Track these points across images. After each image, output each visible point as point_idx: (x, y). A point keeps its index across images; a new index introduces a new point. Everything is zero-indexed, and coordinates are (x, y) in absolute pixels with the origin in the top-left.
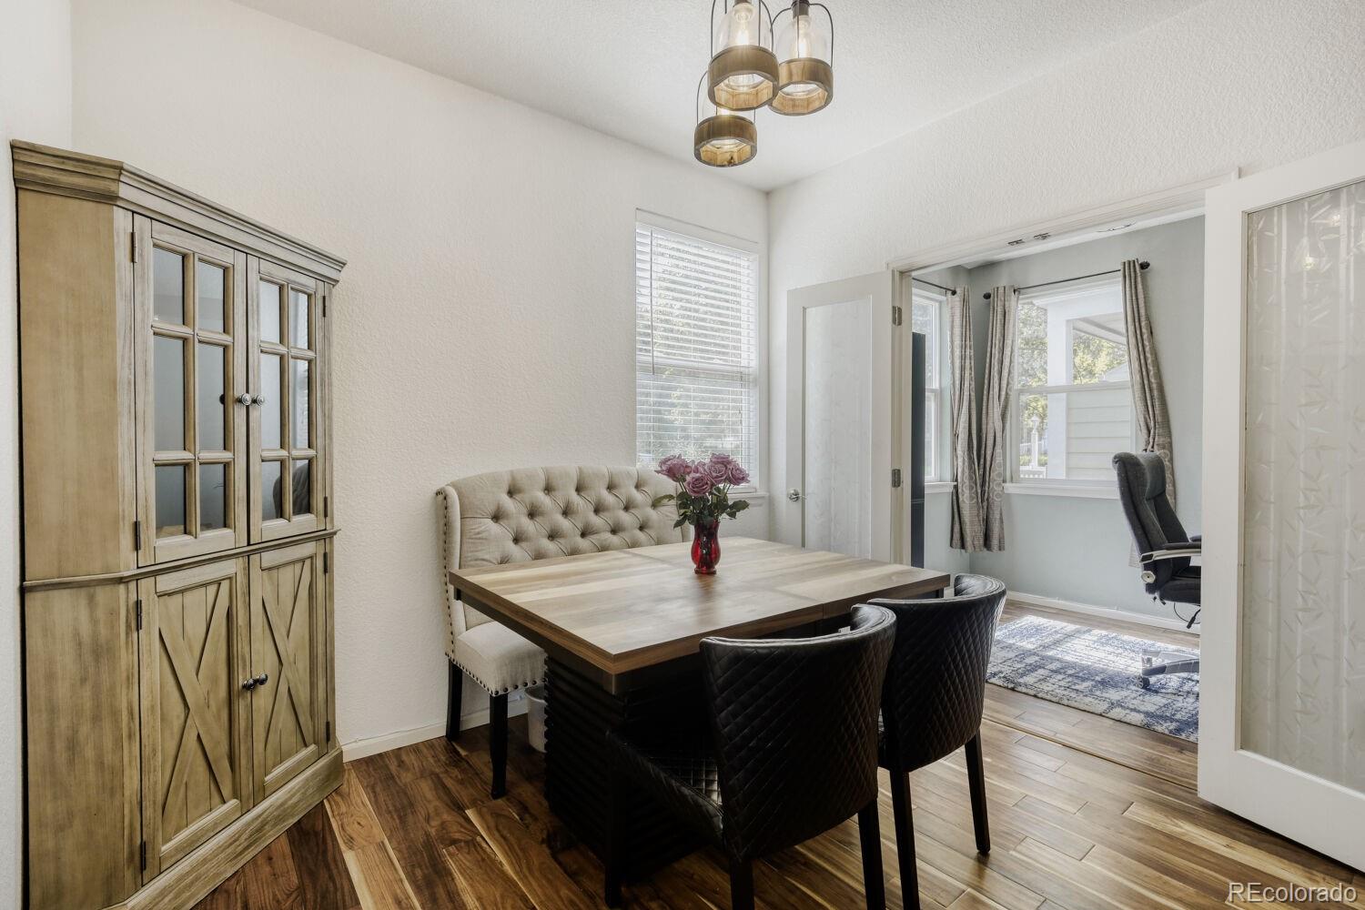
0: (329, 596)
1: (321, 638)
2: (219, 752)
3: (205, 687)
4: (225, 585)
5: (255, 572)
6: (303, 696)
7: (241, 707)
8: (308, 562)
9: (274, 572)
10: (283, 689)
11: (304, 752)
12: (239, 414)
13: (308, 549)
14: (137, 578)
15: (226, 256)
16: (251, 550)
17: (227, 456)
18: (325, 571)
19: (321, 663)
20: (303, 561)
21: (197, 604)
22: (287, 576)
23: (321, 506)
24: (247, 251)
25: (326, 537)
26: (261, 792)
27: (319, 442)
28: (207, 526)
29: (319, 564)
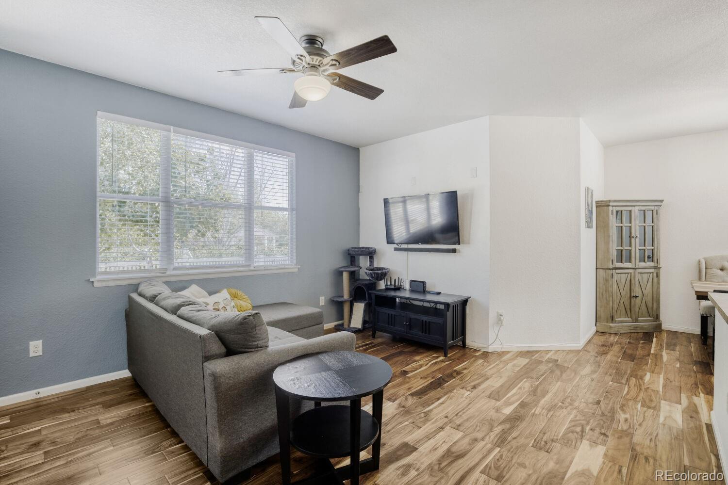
0: (658, 283)
1: (655, 293)
2: (628, 307)
3: (625, 292)
4: (629, 274)
5: (637, 274)
6: (650, 305)
7: (633, 300)
8: (652, 274)
9: (642, 274)
10: (644, 301)
11: (649, 318)
12: (633, 240)
13: (652, 270)
14: (613, 269)
15: (630, 208)
16: (635, 268)
17: (630, 248)
18: (657, 277)
19: (656, 299)
20: (650, 273)
21: (624, 276)
22: (645, 276)
23: (656, 261)
24: (635, 206)
25: (658, 268)
26: (637, 321)
27: (655, 245)
28: (626, 262)
29: (655, 275)
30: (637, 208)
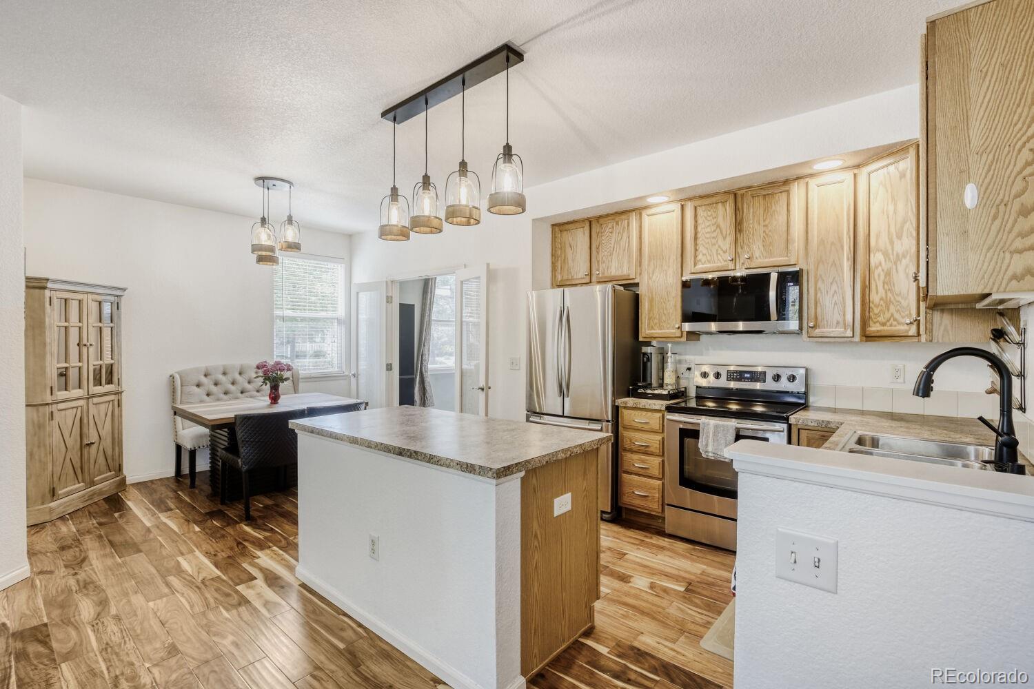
0: (120, 416)
1: (116, 431)
2: (77, 465)
3: (74, 441)
4: (79, 409)
5: (91, 405)
6: (109, 452)
7: (85, 451)
8: (111, 403)
9: (98, 406)
10: (101, 448)
11: (109, 474)
12: (85, 350)
13: (112, 398)
14: (52, 404)
15: (80, 296)
16: (89, 397)
17: (80, 364)
18: (119, 406)
19: (117, 440)
20: (109, 402)
21: (71, 413)
22: (103, 407)
23: (117, 381)
24: (87, 293)
25: (119, 393)
26: (92, 483)
27: (116, 357)
28: (74, 388)
29: (116, 403)
30: (90, 296)
